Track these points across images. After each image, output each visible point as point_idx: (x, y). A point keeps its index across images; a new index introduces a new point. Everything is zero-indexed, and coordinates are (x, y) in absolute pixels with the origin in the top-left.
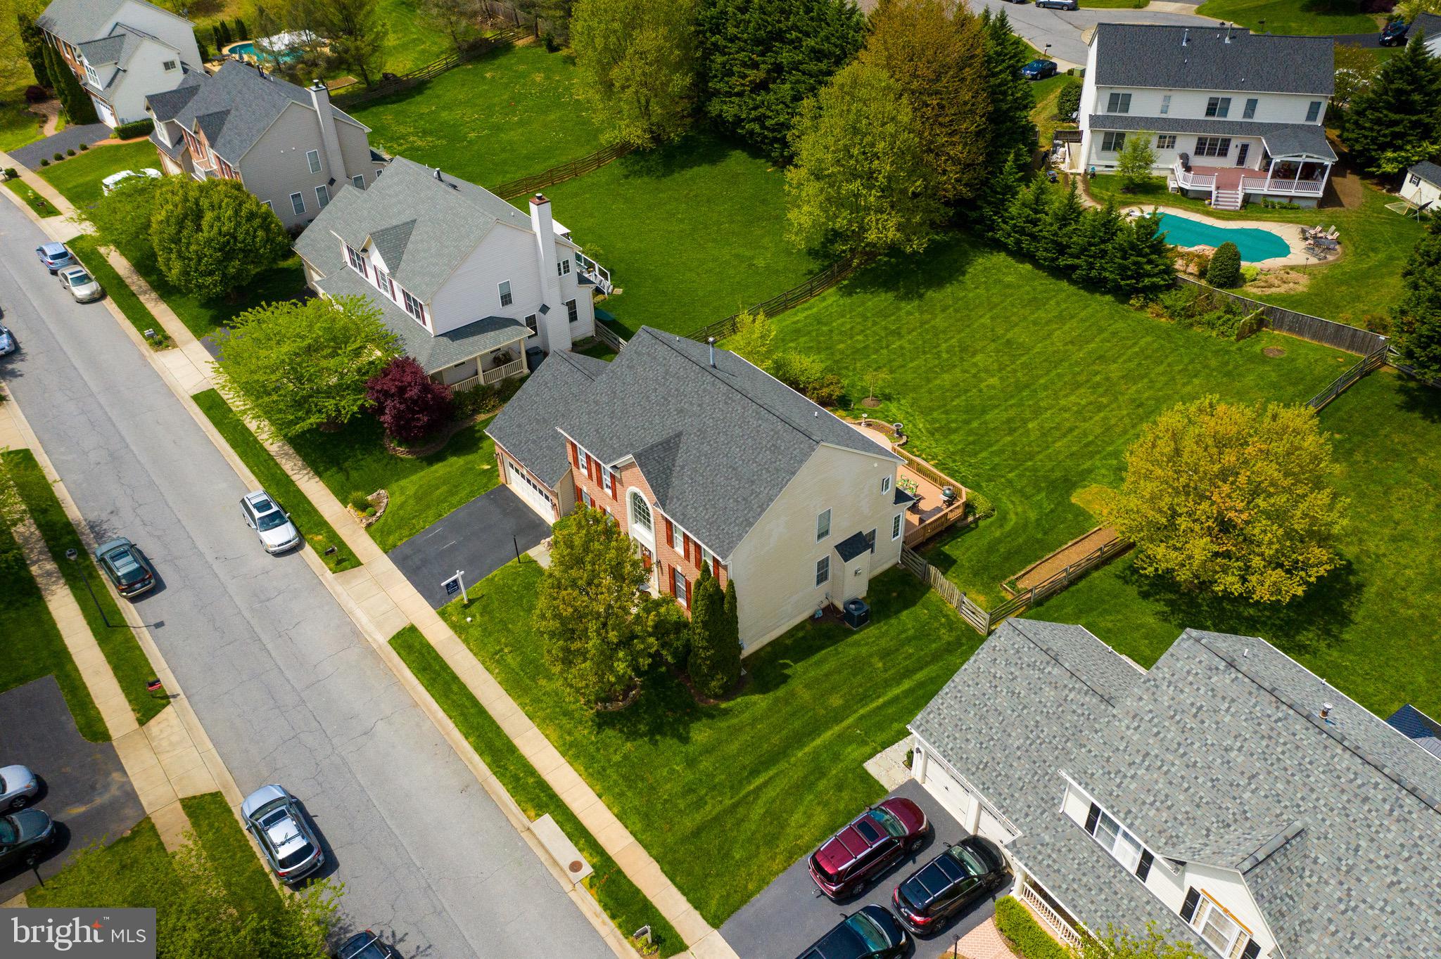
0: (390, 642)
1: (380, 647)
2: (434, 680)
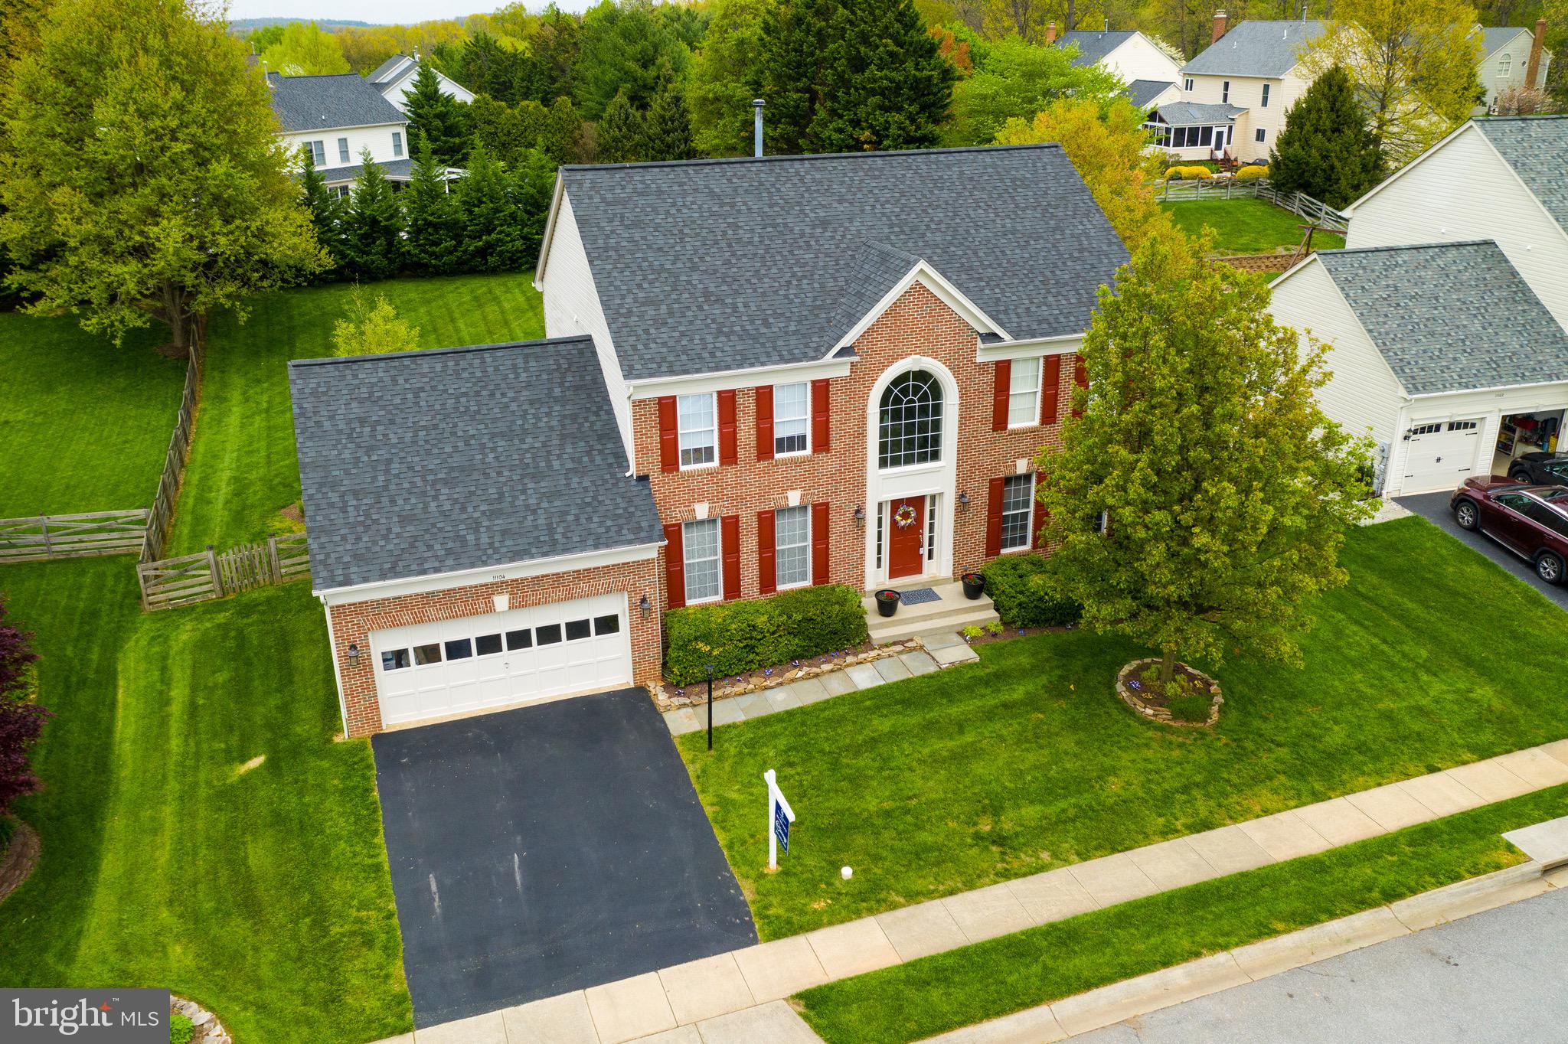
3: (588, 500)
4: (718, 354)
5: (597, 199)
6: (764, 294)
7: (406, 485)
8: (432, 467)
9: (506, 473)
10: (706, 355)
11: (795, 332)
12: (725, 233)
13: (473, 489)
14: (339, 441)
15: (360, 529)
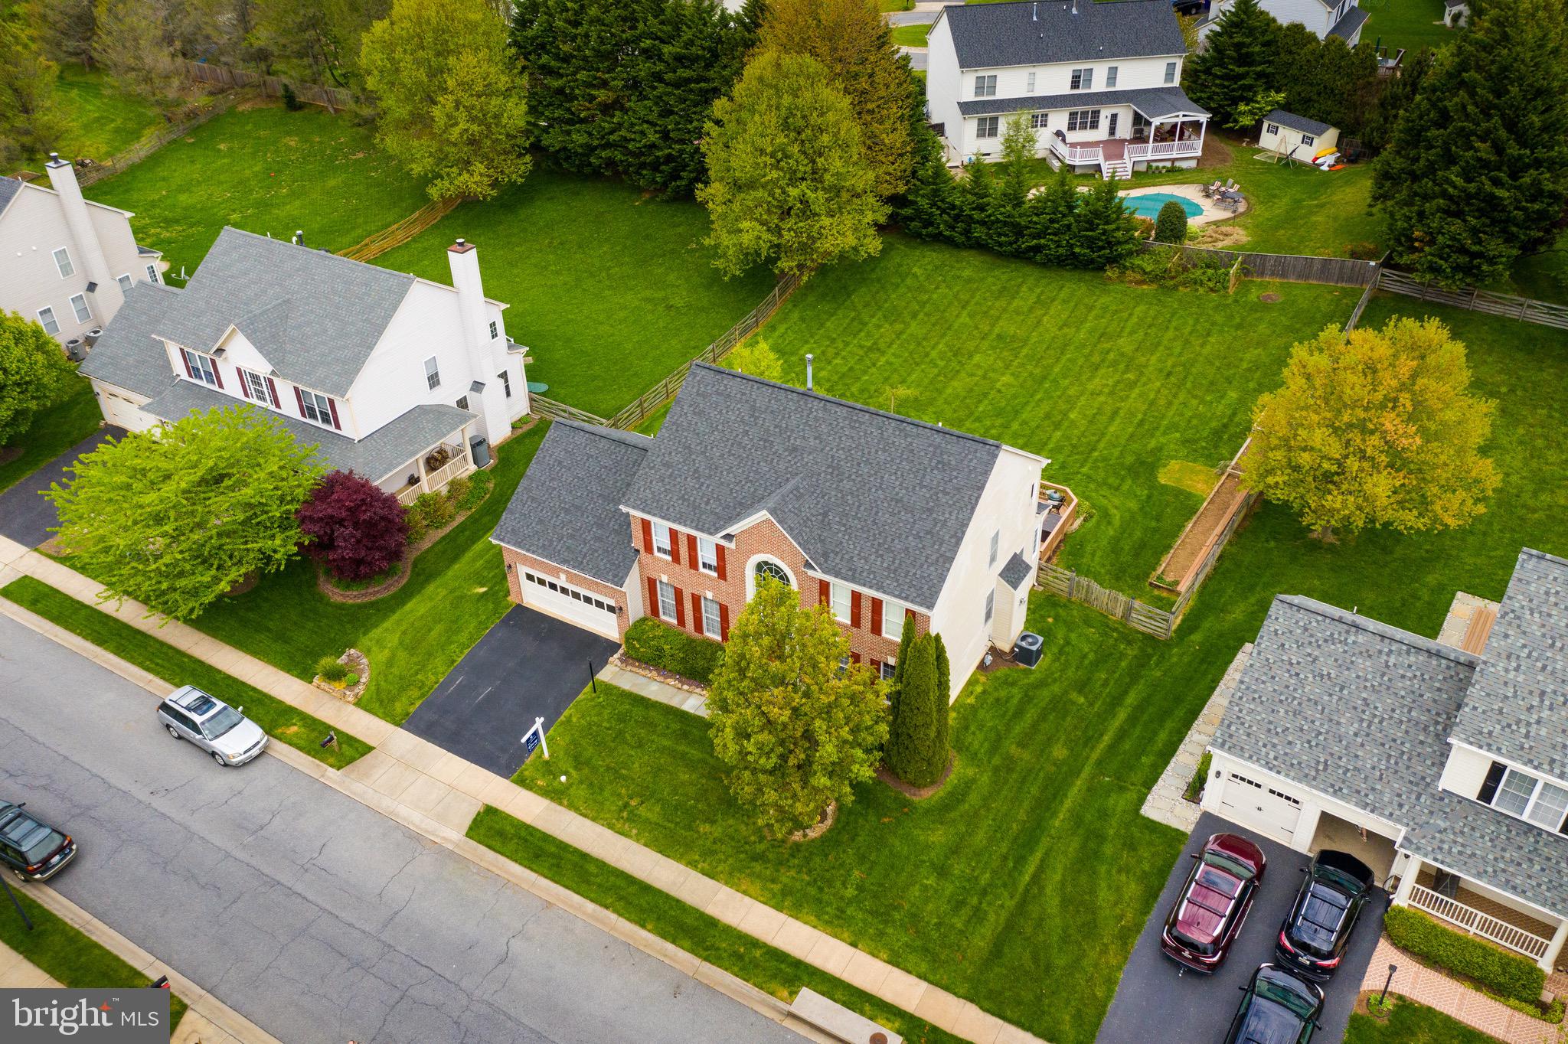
0: (467, 835)
1: (457, 845)
2: (558, 866)
5: (696, 389)
6: (722, 483)
7: (552, 505)
8: (567, 500)
10: (665, 508)
11: (716, 514)
12: (738, 435)
13: (573, 519)
14: (545, 469)
15: (523, 517)
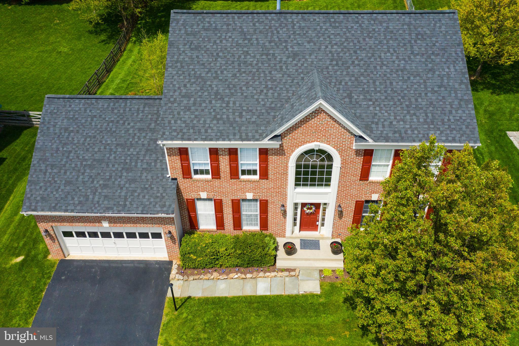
3: (147, 186)
4: (209, 131)
5: (183, 32)
6: (246, 97)
7: (73, 165)
8: (87, 158)
9: (116, 166)
10: (203, 130)
11: (254, 122)
12: (240, 57)
13: (100, 172)
14: (54, 138)
15: (48, 184)
